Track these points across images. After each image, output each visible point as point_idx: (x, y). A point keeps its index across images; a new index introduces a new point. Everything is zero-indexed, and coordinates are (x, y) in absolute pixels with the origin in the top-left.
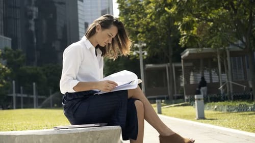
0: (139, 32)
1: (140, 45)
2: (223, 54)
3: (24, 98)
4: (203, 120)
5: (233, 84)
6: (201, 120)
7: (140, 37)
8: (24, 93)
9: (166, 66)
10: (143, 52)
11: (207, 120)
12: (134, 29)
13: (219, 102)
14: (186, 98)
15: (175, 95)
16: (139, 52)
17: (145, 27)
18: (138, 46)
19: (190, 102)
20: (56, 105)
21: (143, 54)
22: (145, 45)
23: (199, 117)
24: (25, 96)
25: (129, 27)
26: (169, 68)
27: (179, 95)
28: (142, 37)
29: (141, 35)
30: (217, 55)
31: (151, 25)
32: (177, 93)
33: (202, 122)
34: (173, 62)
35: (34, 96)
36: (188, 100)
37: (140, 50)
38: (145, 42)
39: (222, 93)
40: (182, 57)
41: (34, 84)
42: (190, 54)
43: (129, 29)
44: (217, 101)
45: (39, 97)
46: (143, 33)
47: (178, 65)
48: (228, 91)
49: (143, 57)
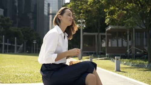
0: (81, 13)
1: (82, 21)
2: (131, 30)
3: (9, 46)
4: (119, 72)
5: (135, 49)
6: (118, 72)
7: (82, 16)
8: (9, 43)
9: (96, 34)
10: (83, 25)
11: (121, 73)
12: (78, 11)
13: (126, 59)
14: (107, 55)
15: (100, 52)
16: (80, 25)
17: (85, 10)
18: (80, 21)
19: (109, 58)
20: (27, 51)
21: (83, 26)
22: (84, 21)
23: (116, 70)
24: (10, 44)
25: (76, 9)
26: (97, 35)
27: (102, 52)
28: (83, 16)
29: (83, 15)
30: (127, 31)
31: (88, 9)
32: (101, 51)
33: (118, 73)
34: (101, 32)
35: (15, 45)
36: (107, 56)
37: (81, 23)
38: (85, 19)
39: (128, 53)
40: (106, 30)
41: (16, 38)
42: (111, 29)
43: (76, 10)
44: (125, 59)
45: (18, 46)
46: (83, 13)
47: (103, 34)
48: (132, 53)
49: (83, 28)
